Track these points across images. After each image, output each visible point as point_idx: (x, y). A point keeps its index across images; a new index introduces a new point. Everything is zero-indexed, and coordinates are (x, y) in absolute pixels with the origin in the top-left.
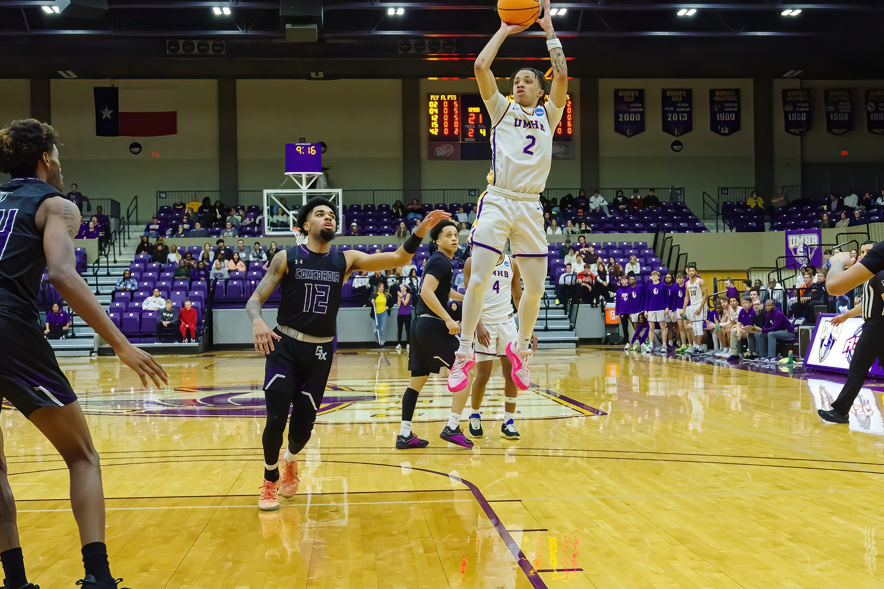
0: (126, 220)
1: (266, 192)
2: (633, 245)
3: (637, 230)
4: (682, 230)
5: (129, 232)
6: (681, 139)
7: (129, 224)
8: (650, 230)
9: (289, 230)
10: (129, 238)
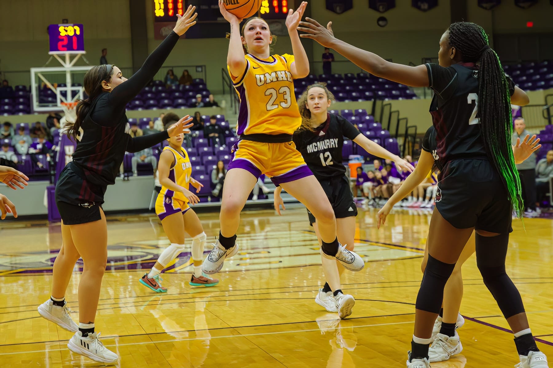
1: (33, 71)
2: (354, 112)
3: (355, 99)
4: (395, 97)
6: (385, 15)
8: (367, 98)
9: (56, 106)
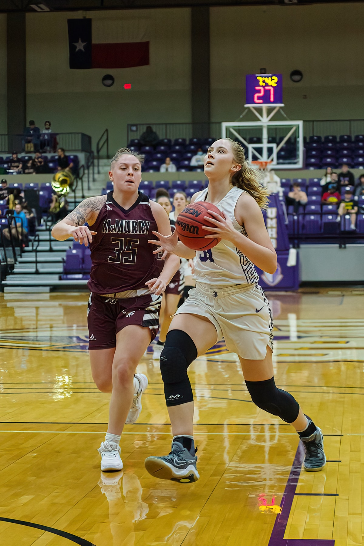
0: (96, 154)
5: (98, 166)
7: (99, 158)
10: (99, 173)
